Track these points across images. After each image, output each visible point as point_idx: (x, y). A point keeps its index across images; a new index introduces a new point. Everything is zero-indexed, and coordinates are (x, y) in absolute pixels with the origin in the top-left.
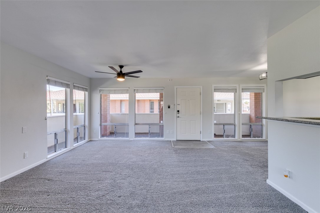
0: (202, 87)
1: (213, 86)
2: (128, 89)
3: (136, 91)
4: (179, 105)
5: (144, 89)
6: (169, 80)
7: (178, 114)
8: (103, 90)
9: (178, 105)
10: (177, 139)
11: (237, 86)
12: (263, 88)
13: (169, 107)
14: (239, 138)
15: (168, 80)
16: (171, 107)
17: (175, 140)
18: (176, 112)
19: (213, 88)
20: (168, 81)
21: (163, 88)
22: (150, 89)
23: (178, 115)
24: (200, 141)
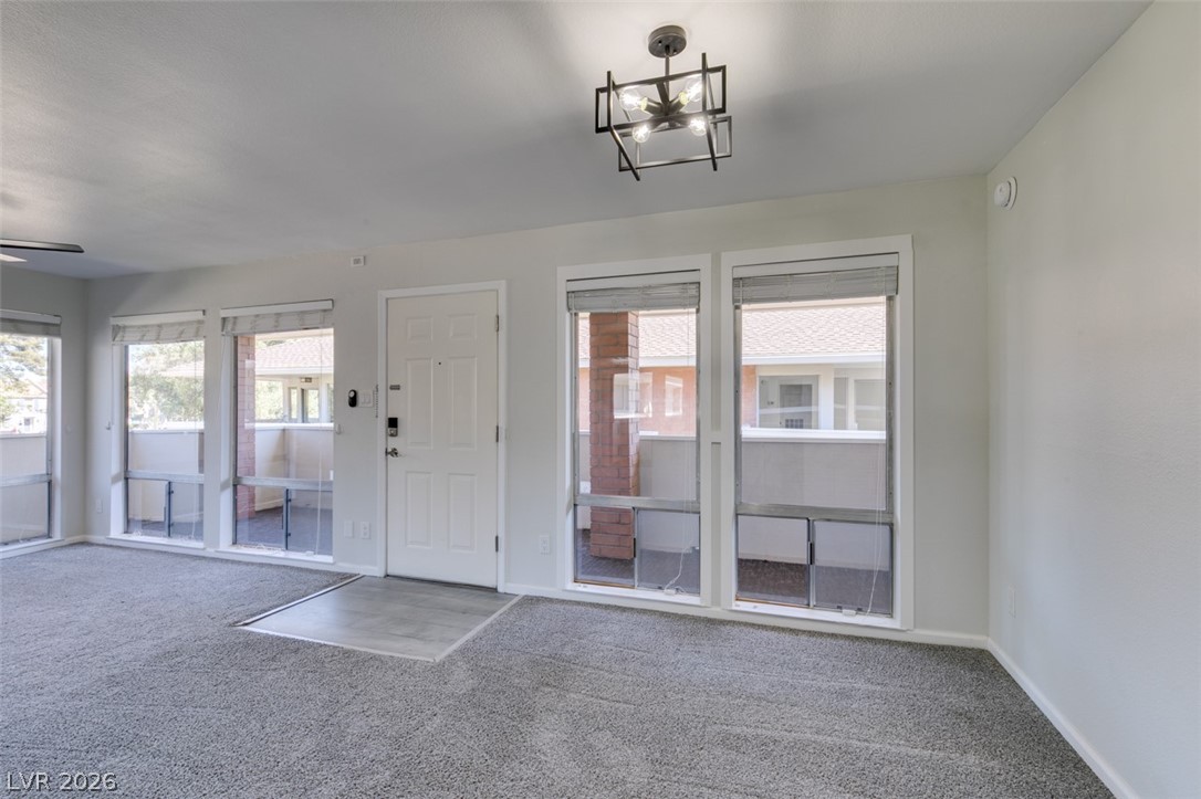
0: (503, 282)
1: (565, 272)
2: (199, 315)
3: (229, 326)
4: (396, 388)
5: (257, 316)
6: (357, 261)
7: (392, 435)
8: (125, 327)
9: (393, 388)
10: (390, 572)
11: (703, 261)
12: (891, 261)
13: (353, 402)
14: (716, 601)
15: (352, 259)
16: (360, 399)
17: (378, 571)
18: (382, 424)
19: (562, 288)
20: (352, 265)
21: (328, 305)
22: (278, 315)
23: (393, 443)
24: (495, 590)
